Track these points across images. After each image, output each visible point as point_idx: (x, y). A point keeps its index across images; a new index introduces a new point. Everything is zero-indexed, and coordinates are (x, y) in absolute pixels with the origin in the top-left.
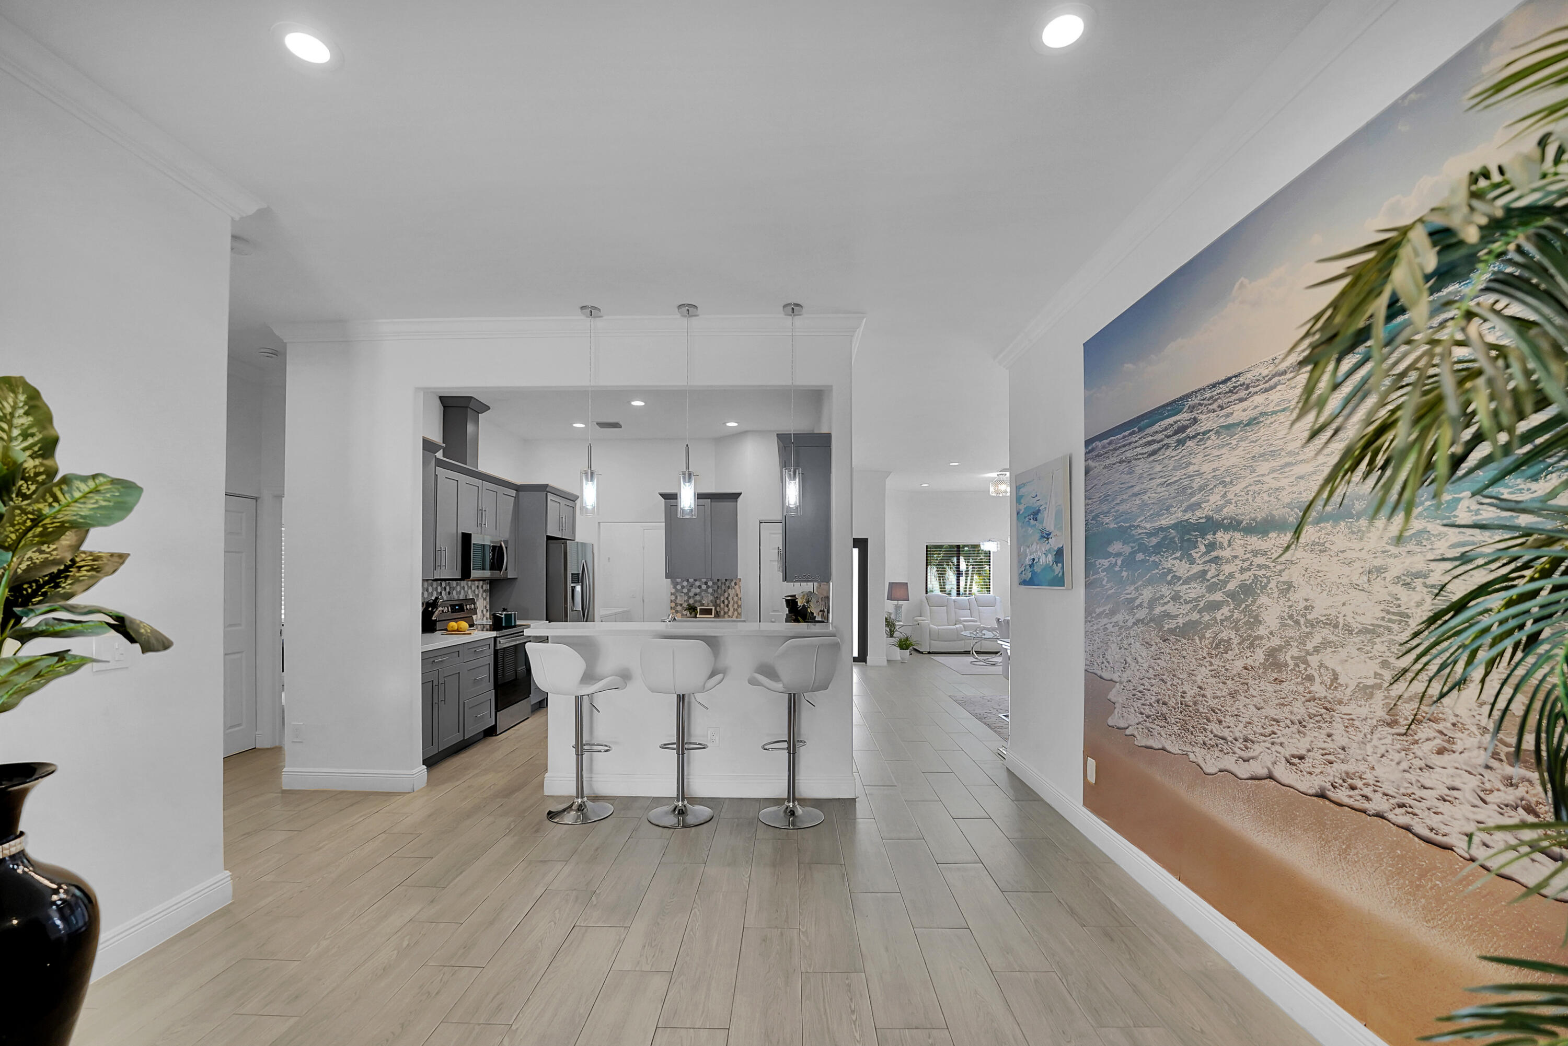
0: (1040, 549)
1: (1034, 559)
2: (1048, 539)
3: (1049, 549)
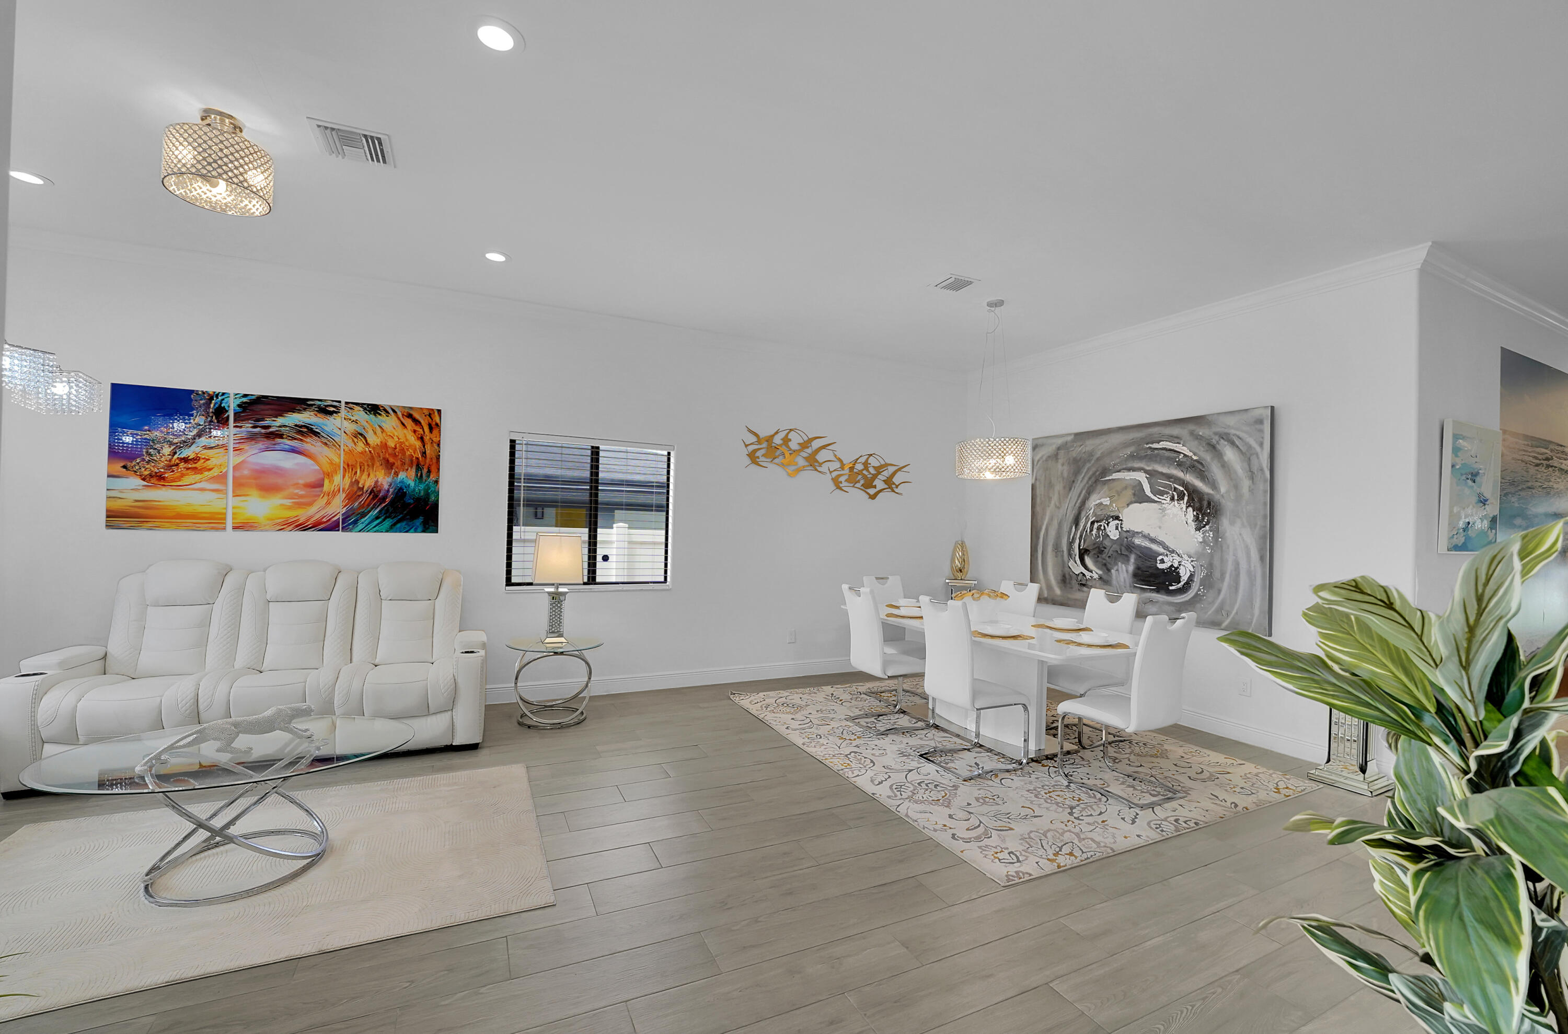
0: (1476, 513)
1: (1469, 523)
2: (1485, 504)
3: (1485, 515)
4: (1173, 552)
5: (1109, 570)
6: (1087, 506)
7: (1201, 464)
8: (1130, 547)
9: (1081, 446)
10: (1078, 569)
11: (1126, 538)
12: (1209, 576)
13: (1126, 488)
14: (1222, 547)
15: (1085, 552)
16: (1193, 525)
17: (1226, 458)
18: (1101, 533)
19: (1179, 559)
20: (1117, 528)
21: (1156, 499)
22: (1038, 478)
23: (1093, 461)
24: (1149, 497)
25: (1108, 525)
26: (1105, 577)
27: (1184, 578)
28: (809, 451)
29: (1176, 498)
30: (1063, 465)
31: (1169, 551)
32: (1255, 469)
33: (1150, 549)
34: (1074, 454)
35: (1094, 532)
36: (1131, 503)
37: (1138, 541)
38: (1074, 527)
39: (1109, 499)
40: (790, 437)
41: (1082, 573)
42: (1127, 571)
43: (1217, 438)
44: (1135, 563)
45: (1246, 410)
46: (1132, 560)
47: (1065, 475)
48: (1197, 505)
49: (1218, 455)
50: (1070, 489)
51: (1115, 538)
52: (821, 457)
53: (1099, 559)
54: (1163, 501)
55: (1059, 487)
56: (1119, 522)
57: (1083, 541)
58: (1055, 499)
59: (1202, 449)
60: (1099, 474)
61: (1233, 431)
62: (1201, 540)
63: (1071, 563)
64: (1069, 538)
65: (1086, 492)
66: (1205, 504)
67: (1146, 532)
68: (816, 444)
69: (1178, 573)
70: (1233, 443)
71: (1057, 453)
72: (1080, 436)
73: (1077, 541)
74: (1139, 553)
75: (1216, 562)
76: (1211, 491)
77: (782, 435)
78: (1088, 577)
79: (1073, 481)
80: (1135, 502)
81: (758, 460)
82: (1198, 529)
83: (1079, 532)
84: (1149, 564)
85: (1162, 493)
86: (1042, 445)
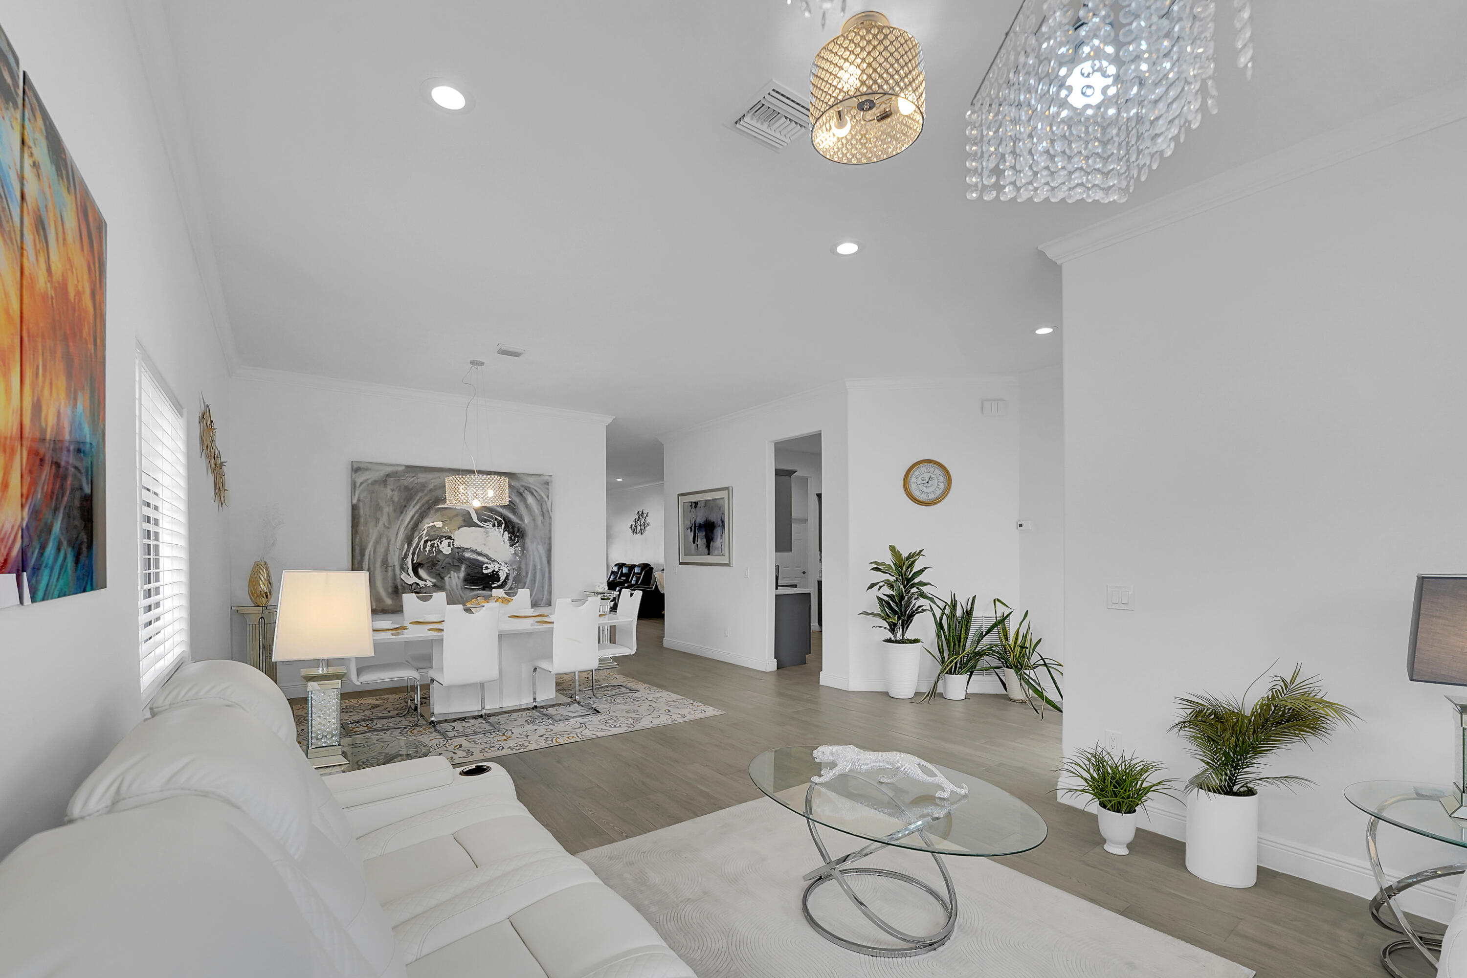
4: (494, 561)
5: (442, 578)
6: (420, 527)
7: (514, 504)
8: (462, 560)
9: (413, 477)
10: (411, 579)
11: (458, 553)
12: (519, 575)
13: (457, 515)
14: (526, 556)
15: (418, 566)
16: (508, 543)
17: (528, 502)
18: (434, 549)
19: (499, 566)
20: (449, 545)
21: (482, 525)
22: (362, 498)
23: (426, 492)
24: (477, 523)
25: (441, 543)
26: (438, 584)
27: (502, 578)
29: (496, 524)
30: (392, 490)
31: (492, 561)
32: (544, 510)
33: (477, 560)
34: (405, 483)
35: (428, 549)
36: (462, 527)
37: (467, 555)
38: (406, 545)
39: (441, 523)
41: (415, 583)
42: (458, 577)
43: (523, 488)
44: (465, 571)
45: (540, 475)
46: (463, 569)
47: (396, 499)
48: (511, 530)
49: (524, 500)
50: (402, 513)
51: (448, 553)
53: (433, 570)
54: (487, 527)
55: (387, 509)
56: (452, 541)
57: (416, 556)
58: (384, 520)
59: (513, 494)
60: (432, 503)
61: (531, 486)
62: (513, 552)
63: (403, 576)
64: (400, 554)
65: (419, 516)
66: (516, 529)
67: (474, 548)
69: (498, 575)
70: (532, 494)
71: (386, 480)
72: (412, 469)
73: (410, 557)
74: (468, 563)
75: (523, 566)
76: (519, 522)
78: (421, 586)
79: (405, 506)
80: (466, 526)
82: (511, 546)
83: (412, 549)
84: (476, 571)
85: (486, 521)
86: (367, 469)
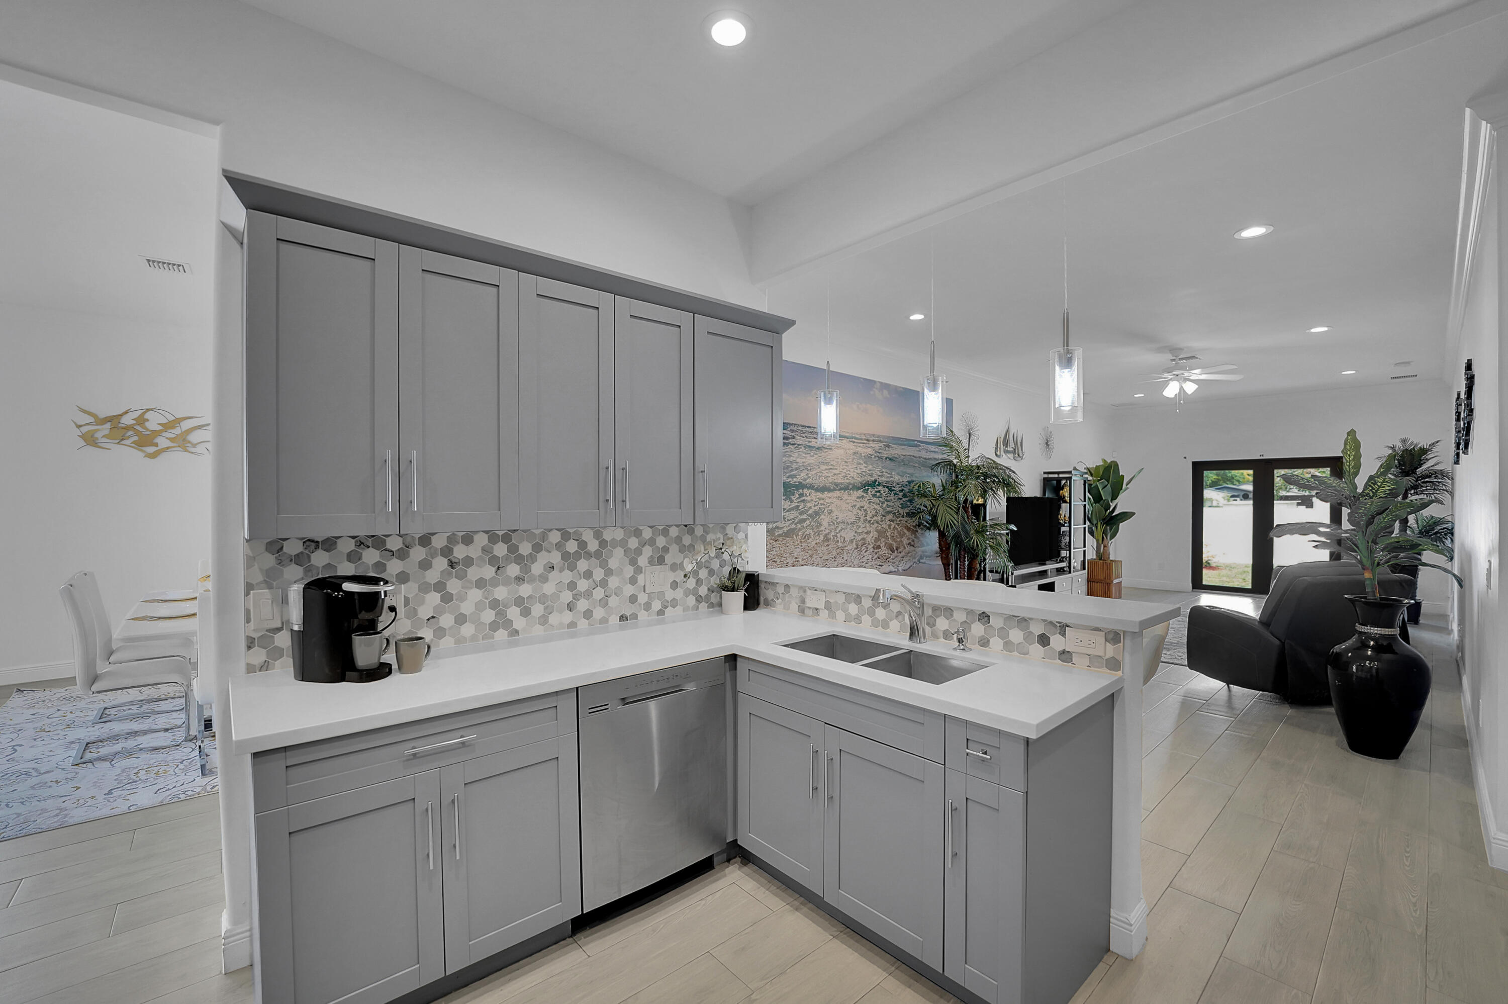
28: (177, 431)
40: (147, 416)
52: (194, 437)
68: (186, 425)
77: (136, 415)
81: (97, 442)
